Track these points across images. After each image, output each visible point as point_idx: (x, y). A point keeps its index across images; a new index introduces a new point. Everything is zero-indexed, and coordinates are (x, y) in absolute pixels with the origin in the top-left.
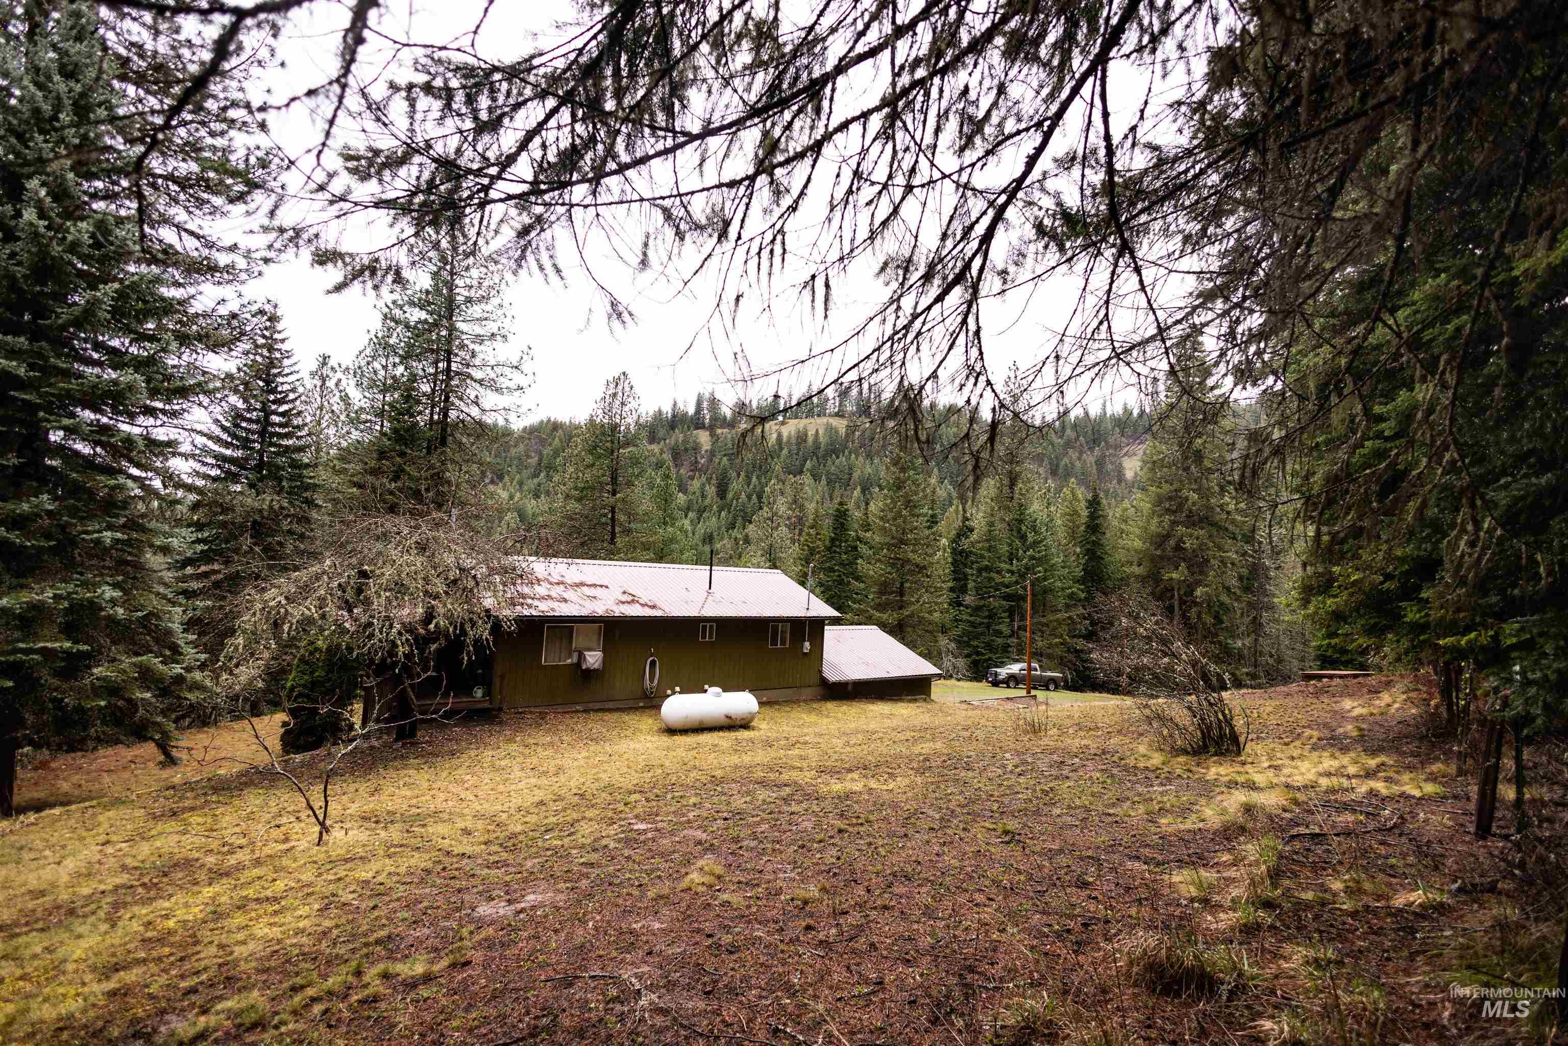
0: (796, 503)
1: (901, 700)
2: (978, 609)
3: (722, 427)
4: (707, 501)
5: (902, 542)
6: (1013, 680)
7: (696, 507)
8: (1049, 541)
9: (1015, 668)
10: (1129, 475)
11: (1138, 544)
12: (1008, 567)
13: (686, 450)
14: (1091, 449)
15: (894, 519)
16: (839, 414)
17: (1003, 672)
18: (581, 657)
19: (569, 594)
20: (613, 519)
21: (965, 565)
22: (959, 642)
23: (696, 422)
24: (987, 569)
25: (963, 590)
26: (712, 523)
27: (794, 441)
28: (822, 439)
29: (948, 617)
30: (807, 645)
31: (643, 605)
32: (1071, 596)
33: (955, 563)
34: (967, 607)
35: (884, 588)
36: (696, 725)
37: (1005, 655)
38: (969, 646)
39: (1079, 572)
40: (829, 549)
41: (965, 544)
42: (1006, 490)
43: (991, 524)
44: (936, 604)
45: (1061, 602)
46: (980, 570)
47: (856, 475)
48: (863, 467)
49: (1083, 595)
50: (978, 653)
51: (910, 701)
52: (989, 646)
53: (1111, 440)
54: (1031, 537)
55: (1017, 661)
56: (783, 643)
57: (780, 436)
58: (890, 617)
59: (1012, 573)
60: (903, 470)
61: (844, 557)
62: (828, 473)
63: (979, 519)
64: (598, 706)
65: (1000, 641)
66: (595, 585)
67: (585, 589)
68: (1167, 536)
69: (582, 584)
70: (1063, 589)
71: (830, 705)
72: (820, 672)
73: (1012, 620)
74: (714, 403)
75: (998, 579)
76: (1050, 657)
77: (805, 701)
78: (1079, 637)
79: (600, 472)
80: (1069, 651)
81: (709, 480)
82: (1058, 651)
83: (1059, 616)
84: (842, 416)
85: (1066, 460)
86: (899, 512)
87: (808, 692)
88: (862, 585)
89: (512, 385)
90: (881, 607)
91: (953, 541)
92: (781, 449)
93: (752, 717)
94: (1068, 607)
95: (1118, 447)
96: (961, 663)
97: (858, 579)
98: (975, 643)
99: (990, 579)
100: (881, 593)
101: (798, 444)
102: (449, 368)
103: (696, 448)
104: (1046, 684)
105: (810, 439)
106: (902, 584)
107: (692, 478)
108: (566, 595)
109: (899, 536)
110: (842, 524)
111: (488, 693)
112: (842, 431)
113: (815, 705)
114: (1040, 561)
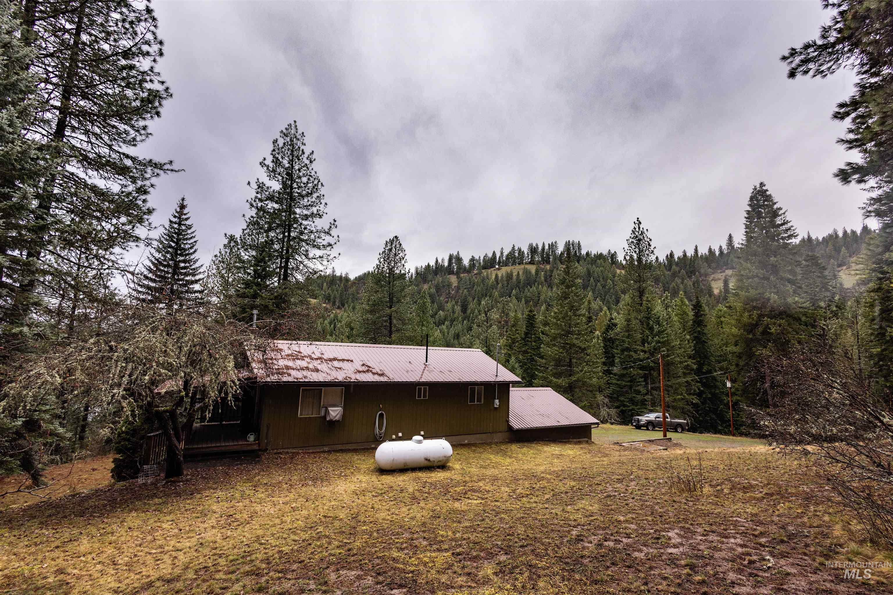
0: (504, 313)
1: (569, 442)
2: (622, 377)
3: (463, 273)
4: (456, 315)
5: (569, 332)
6: (651, 425)
7: (449, 319)
8: (669, 330)
9: (652, 416)
10: (716, 292)
11: (734, 330)
12: (642, 348)
13: (444, 286)
14: (690, 277)
15: (563, 318)
16: (532, 263)
17: (644, 419)
18: (327, 412)
19: (323, 367)
20: (391, 323)
21: (613, 348)
22: (610, 397)
23: (449, 270)
24: (628, 349)
25: (612, 364)
26: (459, 327)
27: (505, 279)
28: (522, 278)
29: (602, 382)
30: (497, 402)
31: (374, 374)
32: (687, 367)
33: (605, 347)
34: (615, 375)
35: (558, 362)
36: (402, 467)
37: (644, 408)
38: (618, 400)
39: (691, 352)
40: (523, 339)
41: (611, 334)
42: (637, 299)
43: (628, 320)
44: (594, 373)
45: (680, 371)
46: (623, 351)
47: (542, 298)
48: (547, 293)
49: (695, 367)
50: (624, 406)
51: (576, 443)
52: (632, 401)
53: (702, 271)
54: (656, 328)
55: (651, 411)
56: (479, 400)
57: (497, 276)
58: (563, 381)
59: (645, 352)
60: (568, 287)
61: (534, 344)
62: (526, 297)
63: (619, 319)
64: (339, 447)
65: (639, 397)
66: (343, 360)
67: (336, 364)
68: (757, 325)
69: (335, 359)
70: (681, 362)
71: (514, 447)
72: (508, 421)
73: (647, 384)
74: (459, 260)
75: (635, 356)
76: (674, 408)
77: (496, 443)
78: (694, 395)
79: (383, 295)
80: (688, 404)
81: (457, 303)
82: (681, 404)
83: (679, 380)
84: (533, 264)
85: (673, 284)
86: (567, 313)
87: (498, 437)
88: (544, 361)
89: (325, 243)
90: (558, 375)
91: (604, 333)
92: (498, 284)
93: (447, 459)
94: (685, 374)
95: (706, 275)
96: (613, 412)
97: (542, 357)
98: (622, 399)
99: (630, 356)
100: (556, 365)
101: (508, 281)
102: (289, 235)
103: (449, 285)
104: (675, 428)
105: (515, 277)
106: (570, 360)
107: (447, 302)
108: (319, 367)
109: (567, 328)
110: (532, 324)
111: (257, 438)
112: (533, 272)
113: (503, 447)
114: (665, 343)
